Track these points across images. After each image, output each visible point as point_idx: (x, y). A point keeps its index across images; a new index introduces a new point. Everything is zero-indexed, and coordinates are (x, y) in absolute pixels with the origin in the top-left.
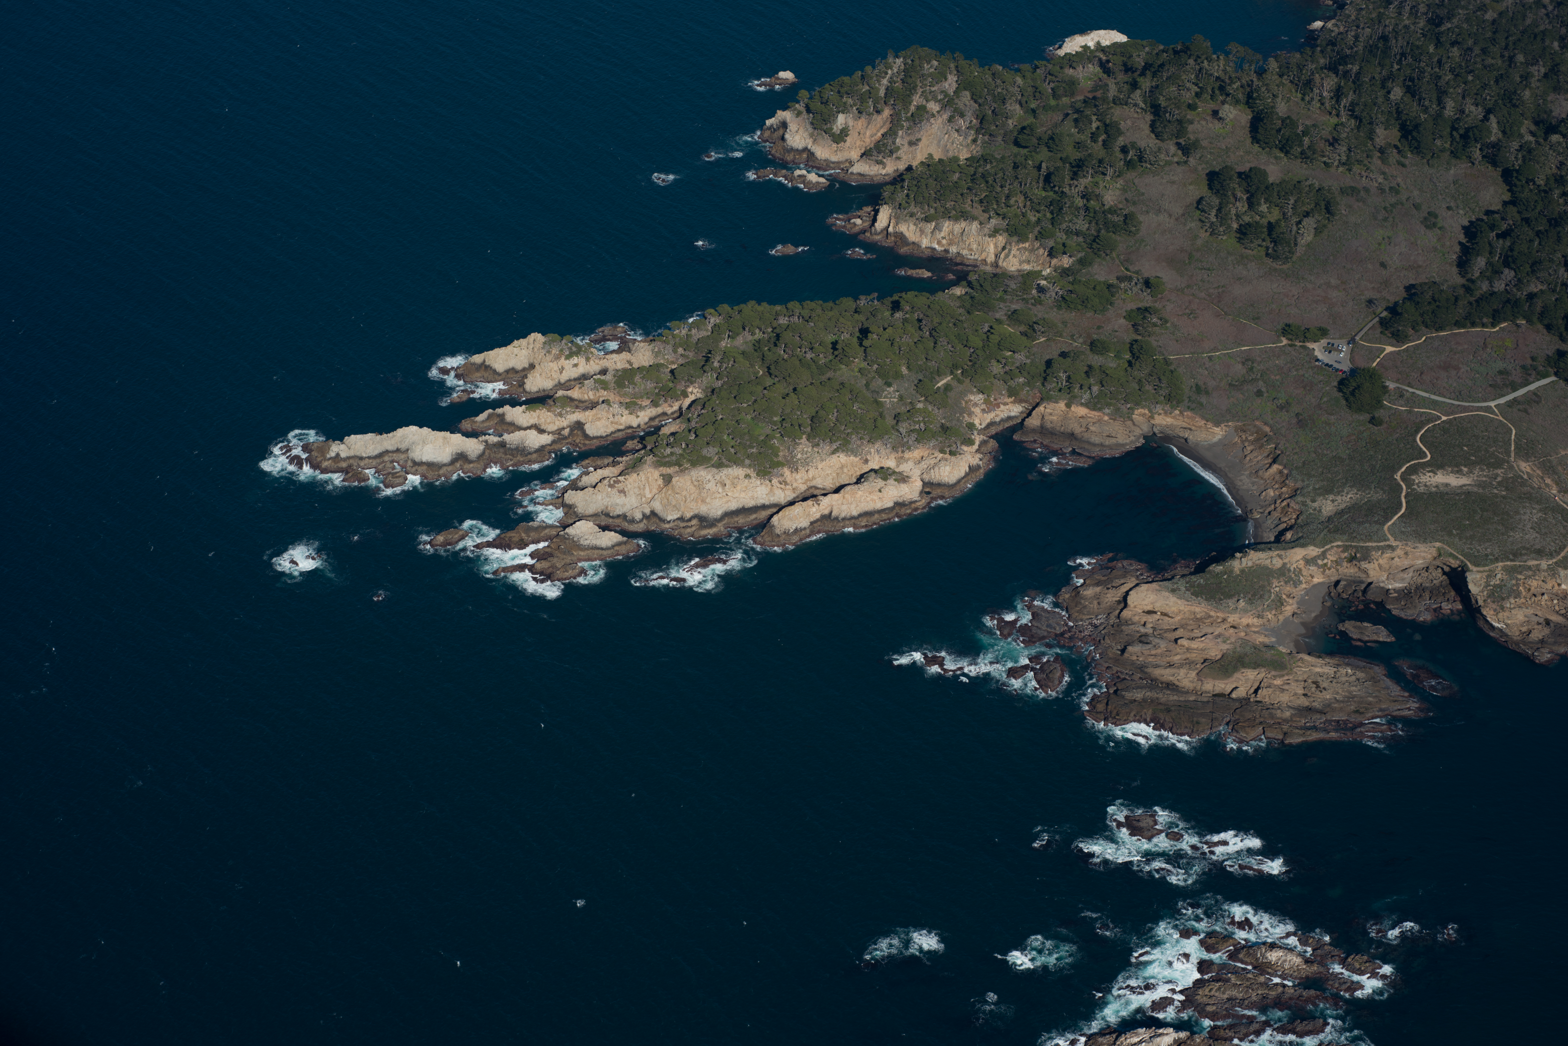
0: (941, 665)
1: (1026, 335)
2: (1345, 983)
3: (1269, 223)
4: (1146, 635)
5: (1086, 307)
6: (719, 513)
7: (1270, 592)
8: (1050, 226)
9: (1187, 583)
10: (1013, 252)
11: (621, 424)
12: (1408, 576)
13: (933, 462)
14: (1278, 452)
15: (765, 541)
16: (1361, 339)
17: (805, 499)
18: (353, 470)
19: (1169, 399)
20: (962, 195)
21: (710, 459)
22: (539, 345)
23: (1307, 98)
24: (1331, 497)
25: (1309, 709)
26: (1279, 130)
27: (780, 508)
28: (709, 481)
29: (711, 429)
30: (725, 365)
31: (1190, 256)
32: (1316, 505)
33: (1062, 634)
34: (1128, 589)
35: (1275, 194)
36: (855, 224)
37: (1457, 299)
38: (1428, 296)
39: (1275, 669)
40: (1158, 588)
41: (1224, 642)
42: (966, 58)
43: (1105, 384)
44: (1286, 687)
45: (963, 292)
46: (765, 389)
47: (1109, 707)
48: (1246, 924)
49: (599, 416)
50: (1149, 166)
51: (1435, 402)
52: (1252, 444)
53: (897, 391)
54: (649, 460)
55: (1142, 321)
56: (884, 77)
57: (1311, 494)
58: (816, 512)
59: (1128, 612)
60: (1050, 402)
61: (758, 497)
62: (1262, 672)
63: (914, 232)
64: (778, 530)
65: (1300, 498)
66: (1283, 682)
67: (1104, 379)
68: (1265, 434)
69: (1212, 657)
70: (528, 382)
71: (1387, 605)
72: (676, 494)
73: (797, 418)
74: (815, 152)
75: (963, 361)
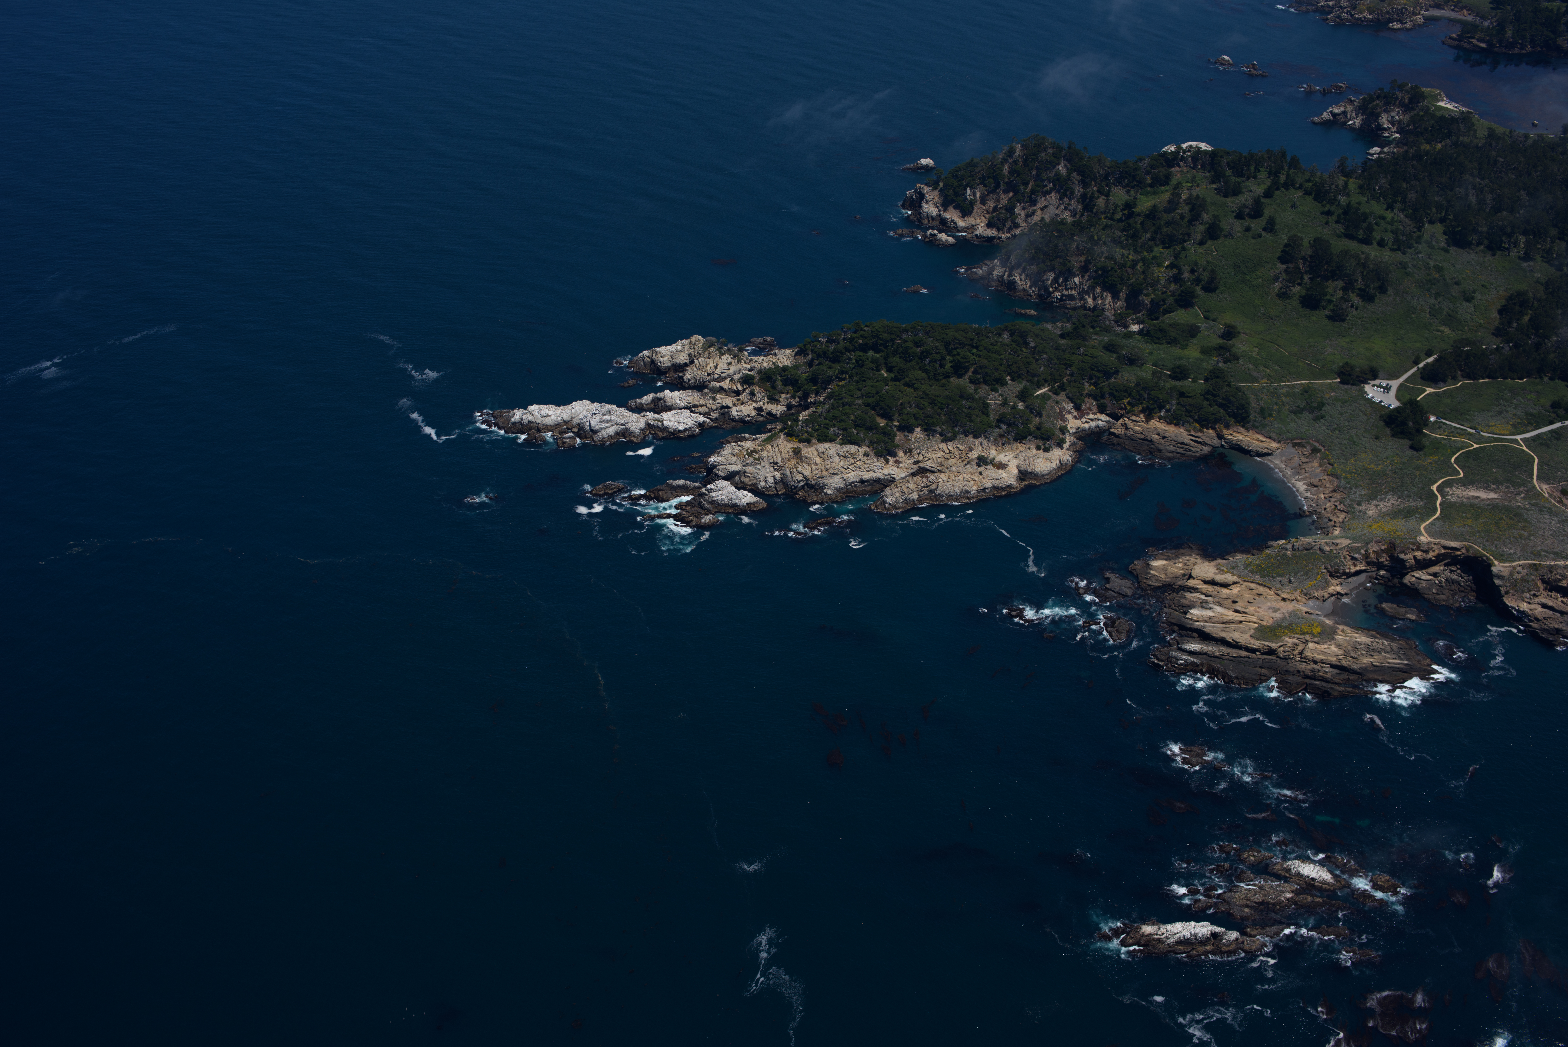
4: (1206, 602)
7: (1317, 574)
9: (1245, 562)
11: (762, 411)
13: (1029, 456)
16: (1405, 381)
17: (915, 476)
19: (1237, 418)
21: (835, 437)
22: (699, 345)
24: (1375, 502)
28: (833, 454)
32: (1361, 508)
34: (1193, 563)
36: (976, 273)
41: (1275, 612)
43: (1182, 403)
44: (1328, 651)
49: (744, 400)
51: (1468, 433)
52: (1307, 457)
53: (1001, 395)
54: (782, 435)
55: (1217, 356)
56: (1007, 160)
57: (1357, 499)
58: (924, 487)
59: (1191, 583)
60: (1133, 415)
61: (874, 472)
62: (1308, 637)
63: (1025, 280)
64: (890, 500)
65: (1348, 502)
66: (1326, 646)
67: (1181, 399)
68: (1319, 451)
69: (1264, 623)
70: (687, 374)
71: (1421, 591)
72: (804, 464)
73: (913, 410)
74: (945, 218)
75: (1060, 376)
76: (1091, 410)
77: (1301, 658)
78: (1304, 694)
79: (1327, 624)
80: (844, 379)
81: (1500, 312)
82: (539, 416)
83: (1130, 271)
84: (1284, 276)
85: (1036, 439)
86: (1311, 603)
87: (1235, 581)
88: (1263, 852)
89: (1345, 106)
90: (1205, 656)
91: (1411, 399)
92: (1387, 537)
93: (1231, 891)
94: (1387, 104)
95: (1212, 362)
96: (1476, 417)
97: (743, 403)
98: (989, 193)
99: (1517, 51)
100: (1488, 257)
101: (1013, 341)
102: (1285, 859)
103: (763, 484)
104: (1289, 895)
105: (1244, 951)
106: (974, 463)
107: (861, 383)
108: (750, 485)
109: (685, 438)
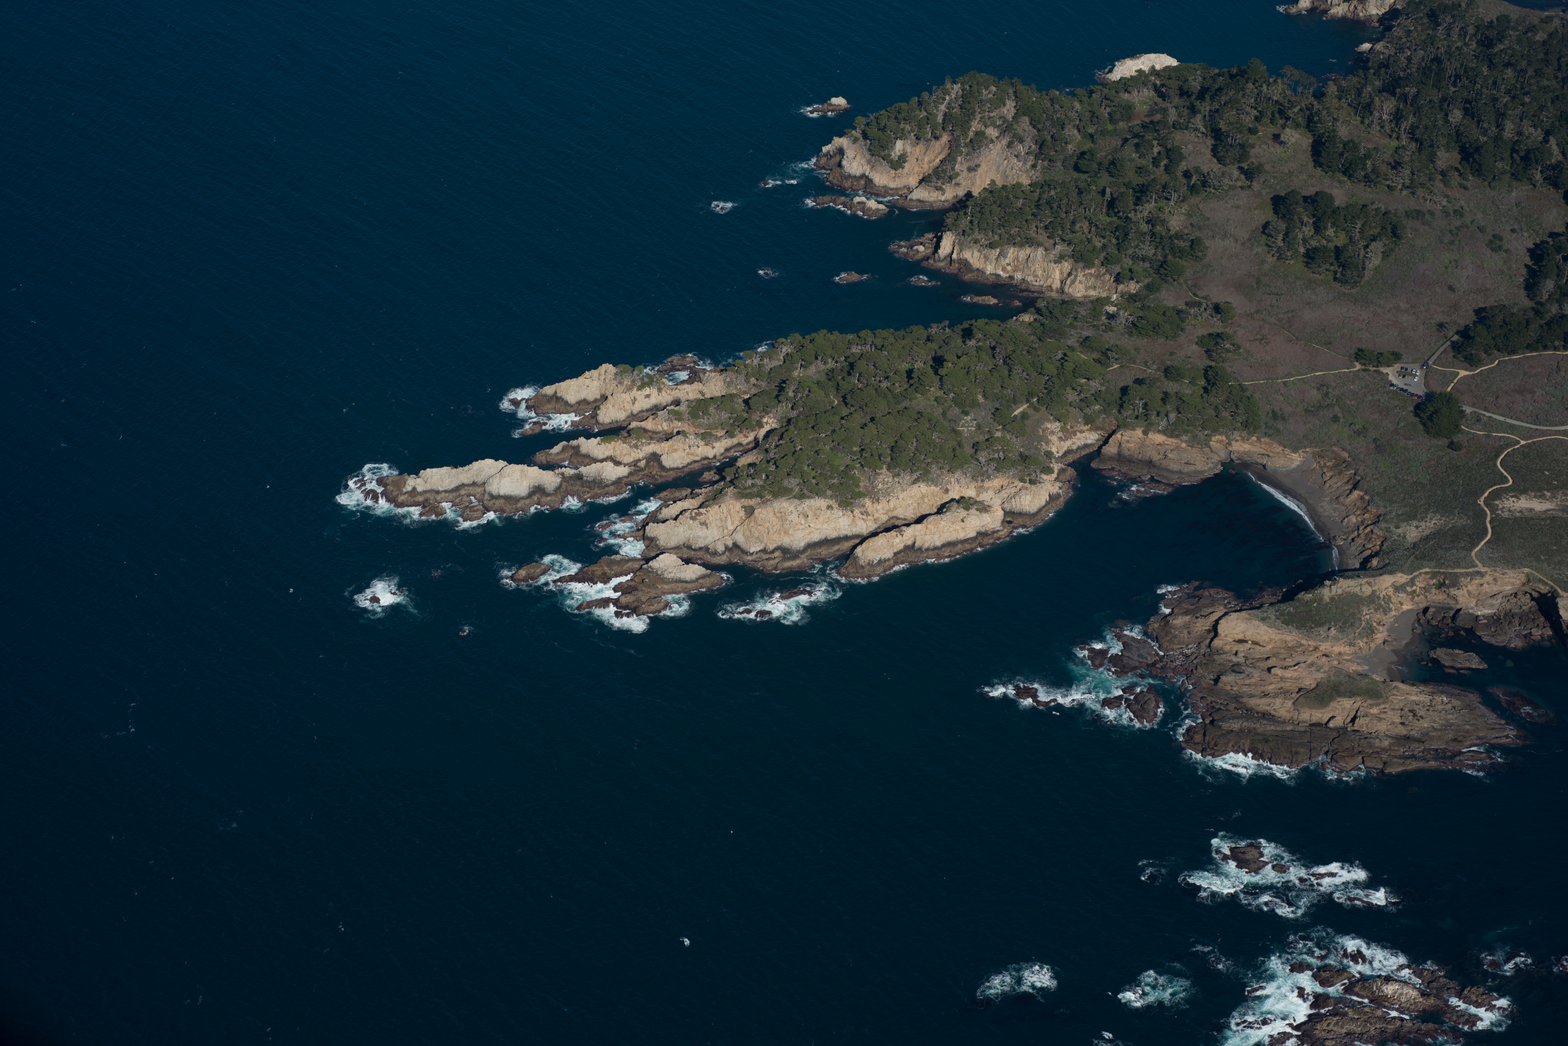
0: (1034, 696)
1: (1100, 362)
2: (1463, 1016)
3: (1336, 247)
4: (1238, 664)
5: (1157, 333)
6: (802, 544)
7: (1360, 619)
8: (1116, 252)
9: (1276, 611)
10: (1079, 278)
11: (697, 456)
12: (1497, 602)
13: (1013, 491)
14: (1358, 478)
15: (849, 573)
16: (1434, 363)
17: (887, 530)
18: (430, 504)
19: (1246, 425)
20: (1027, 221)
21: (792, 490)
22: (610, 376)
23: (1367, 121)
24: (1415, 523)
25: (1407, 738)
26: (1342, 154)
27: (863, 539)
28: (792, 512)
29: (791, 460)
30: (800, 395)
31: (1258, 281)
32: (1400, 531)
33: (1154, 664)
34: (1217, 617)
35: (1342, 218)
36: (917, 251)
37: (1528, 322)
38: (1499, 320)
39: (1371, 697)
40: (1247, 616)
41: (1318, 671)
42: (1024, 84)
43: (1182, 411)
44: (1383, 716)
45: (1032, 319)
46: (842, 418)
47: (1207, 738)
48: (1358, 956)
49: (676, 447)
50: (1213, 191)
51: (1512, 427)
52: (1331, 470)
53: (974, 419)
54: (730, 492)
57: (1394, 520)
58: (899, 544)
59: (1219, 641)
60: (1128, 428)
61: (841, 527)
63: (978, 258)
64: (862, 561)
65: (1384, 524)
66: (1379, 710)
68: (1344, 460)
70: (601, 415)
72: (759, 526)
74: (872, 178)
75: (1039, 388)
76: (1078, 427)
82: (434, 483)
85: (1020, 470)
100: (1515, 190)
106: (953, 508)
108: (698, 558)
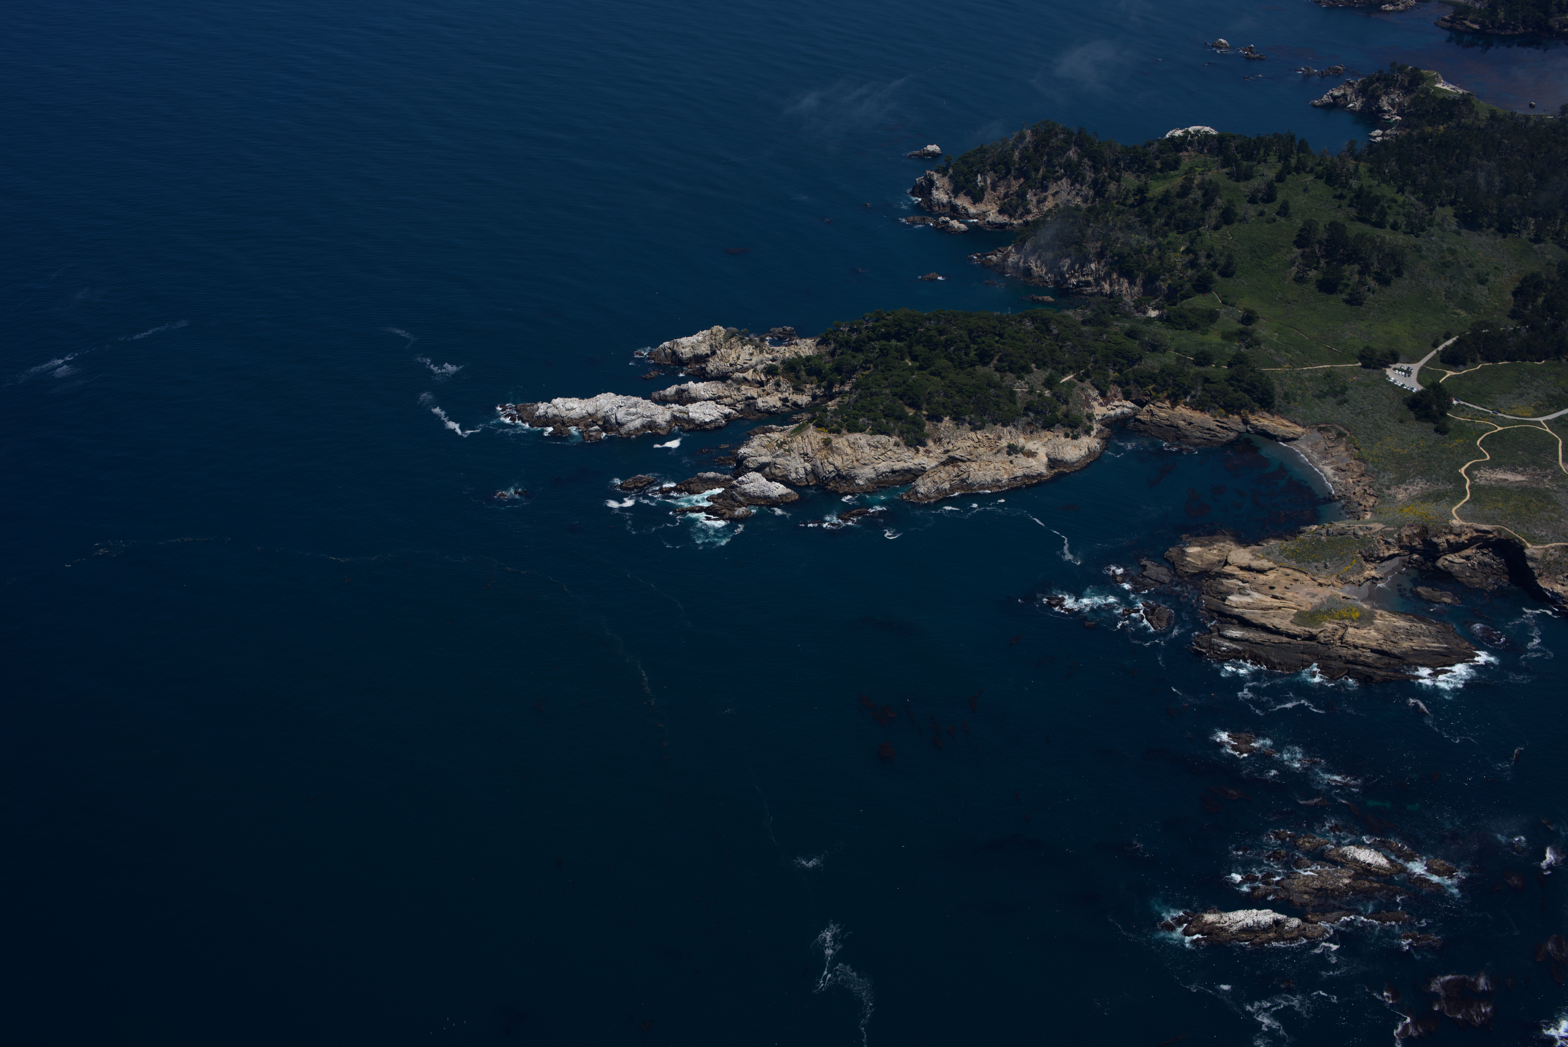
4: (1244, 588)
7: (1352, 558)
9: (1280, 548)
10: (1125, 285)
11: (788, 401)
13: (1058, 443)
16: (1426, 364)
17: (946, 465)
19: (1261, 403)
22: (720, 335)
27: (924, 472)
28: (863, 444)
29: (866, 403)
32: (1390, 492)
34: (1228, 549)
36: (990, 259)
40: (1254, 550)
41: (1313, 597)
43: (1207, 389)
44: (1368, 636)
51: (1492, 416)
52: (1333, 442)
53: (1028, 383)
54: (812, 427)
55: (1238, 342)
56: (1018, 146)
57: (1386, 483)
58: (955, 477)
59: (1228, 569)
60: (1159, 401)
61: (905, 462)
62: (1347, 622)
63: (1041, 267)
64: (922, 489)
65: (1377, 486)
66: (1365, 631)
67: (1206, 385)
68: (1345, 435)
69: (1303, 609)
70: (709, 365)
71: (1454, 575)
72: (835, 455)
73: (941, 399)
74: (956, 205)
75: (1085, 363)
76: (1116, 397)
77: (1342, 643)
78: (1347, 679)
79: (1365, 609)
80: (869, 369)
81: (1514, 294)
82: (564, 409)
83: (1146, 257)
84: (1301, 260)
85: (1064, 427)
86: (1347, 588)
87: (1272, 566)
88: (1318, 838)
89: (1345, 88)
90: (1246, 643)
91: (1434, 383)
92: (1419, 521)
93: (1289, 877)
94: (1387, 86)
95: (1234, 347)
96: (1498, 400)
97: (768, 394)
98: (1000, 179)
99: (1509, 32)
100: (1499, 239)
101: (1036, 328)
102: (1339, 845)
103: (794, 475)
104: (1347, 881)
105: (1305, 937)
106: (1004, 452)
107: (888, 372)
108: (780, 477)
109: (711, 430)
